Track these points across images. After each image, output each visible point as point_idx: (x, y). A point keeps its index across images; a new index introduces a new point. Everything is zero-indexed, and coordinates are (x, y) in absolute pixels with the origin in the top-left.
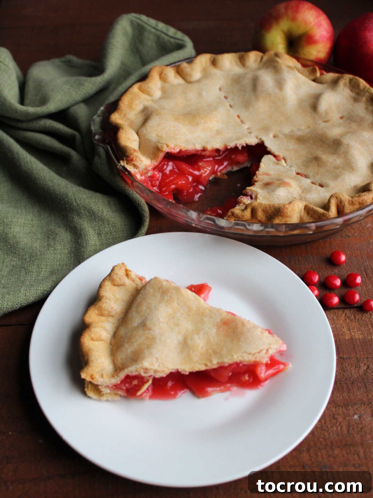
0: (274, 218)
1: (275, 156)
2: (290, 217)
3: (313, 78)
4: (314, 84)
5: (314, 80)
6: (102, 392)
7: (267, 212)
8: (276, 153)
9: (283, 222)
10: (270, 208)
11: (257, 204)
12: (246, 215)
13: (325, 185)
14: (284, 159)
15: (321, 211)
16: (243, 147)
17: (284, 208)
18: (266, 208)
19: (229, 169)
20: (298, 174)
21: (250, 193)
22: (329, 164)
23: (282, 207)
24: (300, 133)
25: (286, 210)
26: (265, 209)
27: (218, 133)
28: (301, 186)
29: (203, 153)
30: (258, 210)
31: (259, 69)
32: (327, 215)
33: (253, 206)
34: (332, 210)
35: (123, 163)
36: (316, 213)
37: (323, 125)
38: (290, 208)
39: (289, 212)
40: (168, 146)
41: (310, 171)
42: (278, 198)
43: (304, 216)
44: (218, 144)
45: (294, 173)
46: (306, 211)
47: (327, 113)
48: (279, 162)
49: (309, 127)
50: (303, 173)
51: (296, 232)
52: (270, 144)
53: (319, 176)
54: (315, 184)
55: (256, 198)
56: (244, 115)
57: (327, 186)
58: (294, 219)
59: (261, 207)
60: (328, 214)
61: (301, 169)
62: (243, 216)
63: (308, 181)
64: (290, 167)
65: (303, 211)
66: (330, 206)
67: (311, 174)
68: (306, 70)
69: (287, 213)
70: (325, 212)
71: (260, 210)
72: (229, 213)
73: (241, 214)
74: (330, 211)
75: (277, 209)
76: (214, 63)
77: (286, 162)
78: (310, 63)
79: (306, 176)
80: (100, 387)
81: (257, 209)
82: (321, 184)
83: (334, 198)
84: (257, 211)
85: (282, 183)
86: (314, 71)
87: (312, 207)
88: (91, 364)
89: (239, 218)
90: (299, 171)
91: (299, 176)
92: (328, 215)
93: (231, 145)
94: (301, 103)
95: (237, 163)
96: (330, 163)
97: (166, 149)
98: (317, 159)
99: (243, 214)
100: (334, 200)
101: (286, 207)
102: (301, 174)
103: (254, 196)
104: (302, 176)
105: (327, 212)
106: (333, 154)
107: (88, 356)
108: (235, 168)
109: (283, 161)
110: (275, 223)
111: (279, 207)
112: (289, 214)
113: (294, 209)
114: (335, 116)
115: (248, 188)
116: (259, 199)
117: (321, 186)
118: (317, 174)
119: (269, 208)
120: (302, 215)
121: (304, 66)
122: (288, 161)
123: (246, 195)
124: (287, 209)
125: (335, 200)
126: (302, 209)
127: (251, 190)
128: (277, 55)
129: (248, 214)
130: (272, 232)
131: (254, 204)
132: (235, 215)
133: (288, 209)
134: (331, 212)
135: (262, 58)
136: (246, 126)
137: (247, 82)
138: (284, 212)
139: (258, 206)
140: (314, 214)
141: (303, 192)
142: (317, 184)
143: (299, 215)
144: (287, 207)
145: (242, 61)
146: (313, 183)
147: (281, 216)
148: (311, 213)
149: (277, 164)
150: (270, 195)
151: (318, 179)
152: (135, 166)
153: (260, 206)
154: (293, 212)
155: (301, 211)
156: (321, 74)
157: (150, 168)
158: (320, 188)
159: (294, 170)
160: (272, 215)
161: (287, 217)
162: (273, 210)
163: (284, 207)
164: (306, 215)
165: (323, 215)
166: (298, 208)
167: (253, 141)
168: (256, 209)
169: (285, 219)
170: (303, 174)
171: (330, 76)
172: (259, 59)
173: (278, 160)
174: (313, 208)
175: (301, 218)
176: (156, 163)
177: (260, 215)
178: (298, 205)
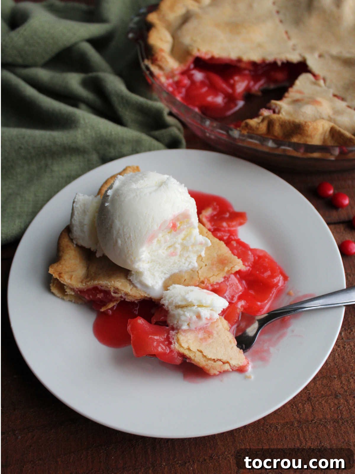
0: (292, 136)
1: (314, 75)
2: (311, 136)
6: (66, 292)
7: (286, 128)
8: (317, 73)
9: (302, 141)
10: (290, 123)
12: (261, 128)
14: (324, 80)
15: (348, 135)
16: (283, 64)
19: (265, 86)
20: (334, 95)
21: (273, 107)
23: (303, 124)
25: (306, 128)
26: (283, 124)
27: (260, 45)
28: (334, 108)
29: (239, 64)
33: (270, 119)
35: (147, 62)
36: (342, 137)
38: (312, 127)
40: (199, 50)
41: (350, 95)
42: (303, 116)
43: (328, 139)
44: (256, 57)
45: (331, 95)
46: (332, 134)
48: (317, 81)
51: (316, 155)
52: (312, 62)
54: (351, 108)
55: (279, 113)
56: (293, 32)
58: (316, 140)
61: (341, 92)
62: (258, 129)
63: (344, 104)
64: (329, 88)
65: (328, 133)
67: (349, 98)
69: (308, 131)
71: (278, 124)
72: (243, 124)
73: (256, 126)
75: (297, 125)
77: (325, 83)
79: (343, 99)
80: (65, 287)
84: (275, 125)
85: (313, 101)
87: (339, 130)
88: (63, 262)
89: (253, 130)
90: (337, 93)
91: (335, 98)
93: (270, 58)
95: (275, 81)
97: (196, 53)
99: (258, 127)
101: (307, 124)
103: (277, 110)
104: (338, 98)
107: (63, 252)
108: (272, 86)
109: (322, 81)
110: (293, 141)
111: (300, 124)
112: (309, 133)
113: (317, 128)
115: (273, 102)
116: (282, 114)
119: (288, 123)
122: (328, 82)
123: (269, 108)
124: (309, 126)
126: (327, 130)
127: (276, 104)
129: (263, 127)
130: (288, 150)
131: (273, 118)
132: (249, 127)
136: (291, 43)
138: (304, 130)
139: (276, 119)
141: (334, 113)
142: (353, 108)
143: (322, 137)
146: (348, 106)
147: (301, 134)
148: (337, 136)
149: (315, 84)
152: (161, 68)
154: (315, 132)
157: (177, 72)
159: (332, 92)
160: (290, 131)
161: (307, 136)
162: (293, 126)
163: (305, 124)
164: (330, 139)
166: (323, 128)
167: (295, 58)
168: (274, 122)
169: (305, 138)
170: (340, 97)
173: (316, 79)
174: (340, 132)
175: (324, 140)
176: (184, 68)
177: (277, 129)
178: (322, 124)
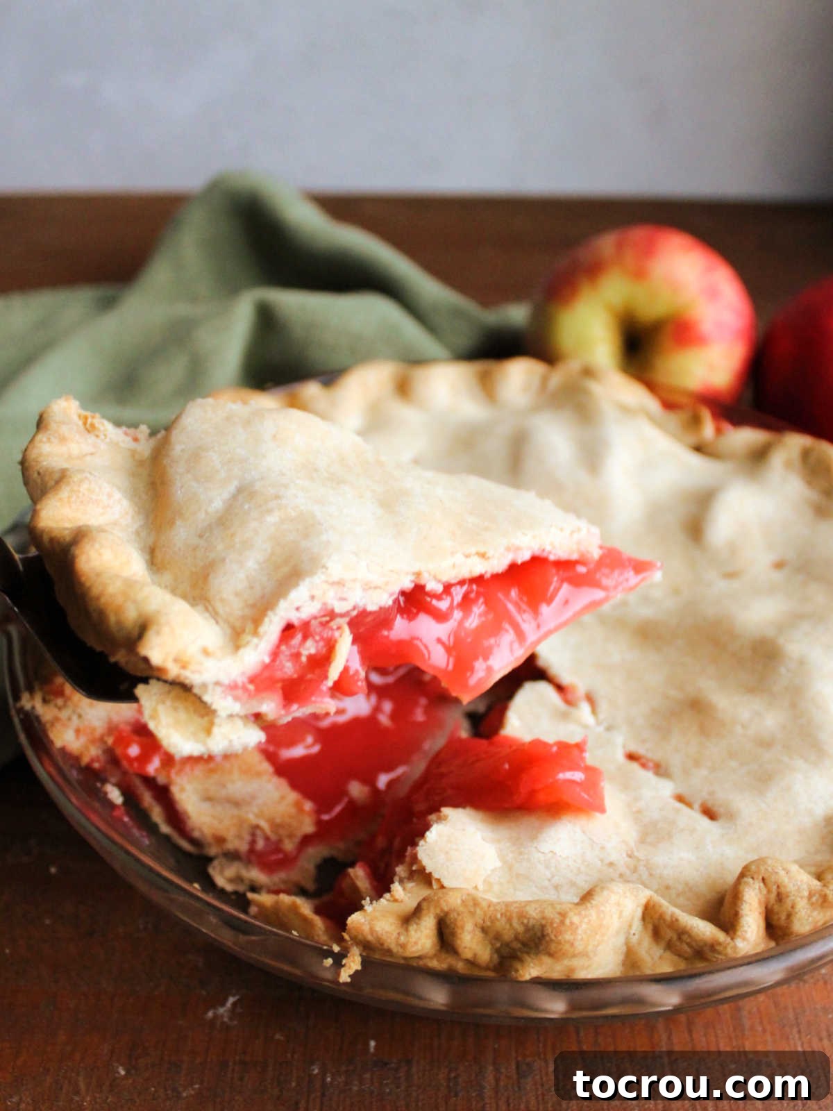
0: (521, 960)
1: (560, 688)
2: (584, 954)
3: (692, 439)
4: (695, 460)
5: (699, 449)
7: (497, 937)
8: (566, 678)
10: (509, 920)
11: (459, 901)
12: (416, 943)
13: (722, 810)
14: (590, 699)
15: (704, 929)
17: (563, 928)
18: (493, 920)
20: (632, 757)
22: (739, 729)
23: (552, 924)
24: (646, 612)
25: (568, 936)
26: (489, 924)
28: (639, 812)
30: (462, 928)
31: (536, 408)
32: (725, 948)
33: (446, 909)
34: (746, 932)
36: (685, 937)
37: (722, 585)
38: (584, 926)
39: (582, 939)
41: (675, 750)
43: (639, 943)
45: (620, 757)
46: (650, 927)
47: (733, 548)
48: (573, 710)
49: (676, 591)
50: (650, 755)
53: (704, 772)
54: (689, 805)
57: (731, 816)
59: (472, 914)
60: (732, 944)
61: (644, 741)
62: (403, 946)
63: (666, 789)
64: (609, 729)
65: (637, 925)
66: (741, 912)
67: (675, 762)
68: (673, 419)
69: (572, 945)
70: (721, 936)
71: (469, 926)
73: (398, 938)
74: (739, 933)
75: (533, 926)
76: (403, 388)
77: (594, 711)
78: (684, 400)
79: (659, 770)
81: (459, 924)
82: (710, 804)
83: (756, 882)
84: (459, 931)
86: (696, 421)
87: (672, 916)
90: (634, 748)
91: (635, 766)
92: (729, 951)
94: (654, 515)
96: (743, 726)
98: (697, 707)
99: (402, 938)
100: (757, 891)
101: (567, 922)
102: (643, 761)
104: (644, 766)
105: (729, 939)
106: (751, 690)
109: (585, 708)
110: (527, 977)
111: (544, 922)
112: (579, 946)
113: (601, 926)
114: (759, 560)
117: (710, 814)
118: (697, 764)
119: (503, 920)
120: (634, 939)
121: (669, 405)
122: (603, 707)
124: (574, 928)
125: (760, 888)
126: (633, 919)
128: (588, 372)
129: (423, 936)
131: (446, 902)
133: (577, 928)
134: (744, 939)
135: (544, 380)
137: (495, 447)
138: (559, 943)
139: (461, 909)
140: (680, 938)
141: (642, 840)
142: (697, 806)
143: (621, 940)
144: (572, 923)
145: (487, 386)
146: (680, 799)
147: (551, 955)
148: (669, 934)
149: (566, 717)
150: (521, 853)
151: (699, 784)
153: (470, 912)
154: (598, 937)
155: (630, 926)
156: (719, 431)
158: (705, 821)
159: (620, 743)
160: (517, 945)
161: (574, 956)
162: (520, 929)
163: (562, 922)
164: (647, 941)
165: (713, 946)
166: (620, 916)
168: (455, 920)
169: (566, 962)
170: (648, 760)
171: (745, 437)
172: (536, 381)
173: (569, 702)
174: (677, 920)
175: (630, 957)
177: (471, 942)
178: (618, 904)
